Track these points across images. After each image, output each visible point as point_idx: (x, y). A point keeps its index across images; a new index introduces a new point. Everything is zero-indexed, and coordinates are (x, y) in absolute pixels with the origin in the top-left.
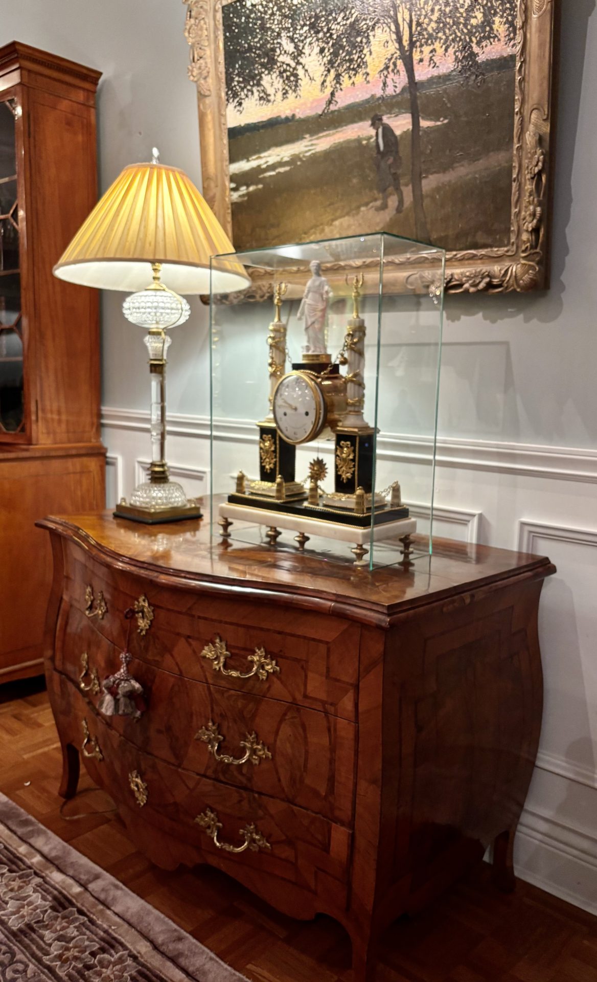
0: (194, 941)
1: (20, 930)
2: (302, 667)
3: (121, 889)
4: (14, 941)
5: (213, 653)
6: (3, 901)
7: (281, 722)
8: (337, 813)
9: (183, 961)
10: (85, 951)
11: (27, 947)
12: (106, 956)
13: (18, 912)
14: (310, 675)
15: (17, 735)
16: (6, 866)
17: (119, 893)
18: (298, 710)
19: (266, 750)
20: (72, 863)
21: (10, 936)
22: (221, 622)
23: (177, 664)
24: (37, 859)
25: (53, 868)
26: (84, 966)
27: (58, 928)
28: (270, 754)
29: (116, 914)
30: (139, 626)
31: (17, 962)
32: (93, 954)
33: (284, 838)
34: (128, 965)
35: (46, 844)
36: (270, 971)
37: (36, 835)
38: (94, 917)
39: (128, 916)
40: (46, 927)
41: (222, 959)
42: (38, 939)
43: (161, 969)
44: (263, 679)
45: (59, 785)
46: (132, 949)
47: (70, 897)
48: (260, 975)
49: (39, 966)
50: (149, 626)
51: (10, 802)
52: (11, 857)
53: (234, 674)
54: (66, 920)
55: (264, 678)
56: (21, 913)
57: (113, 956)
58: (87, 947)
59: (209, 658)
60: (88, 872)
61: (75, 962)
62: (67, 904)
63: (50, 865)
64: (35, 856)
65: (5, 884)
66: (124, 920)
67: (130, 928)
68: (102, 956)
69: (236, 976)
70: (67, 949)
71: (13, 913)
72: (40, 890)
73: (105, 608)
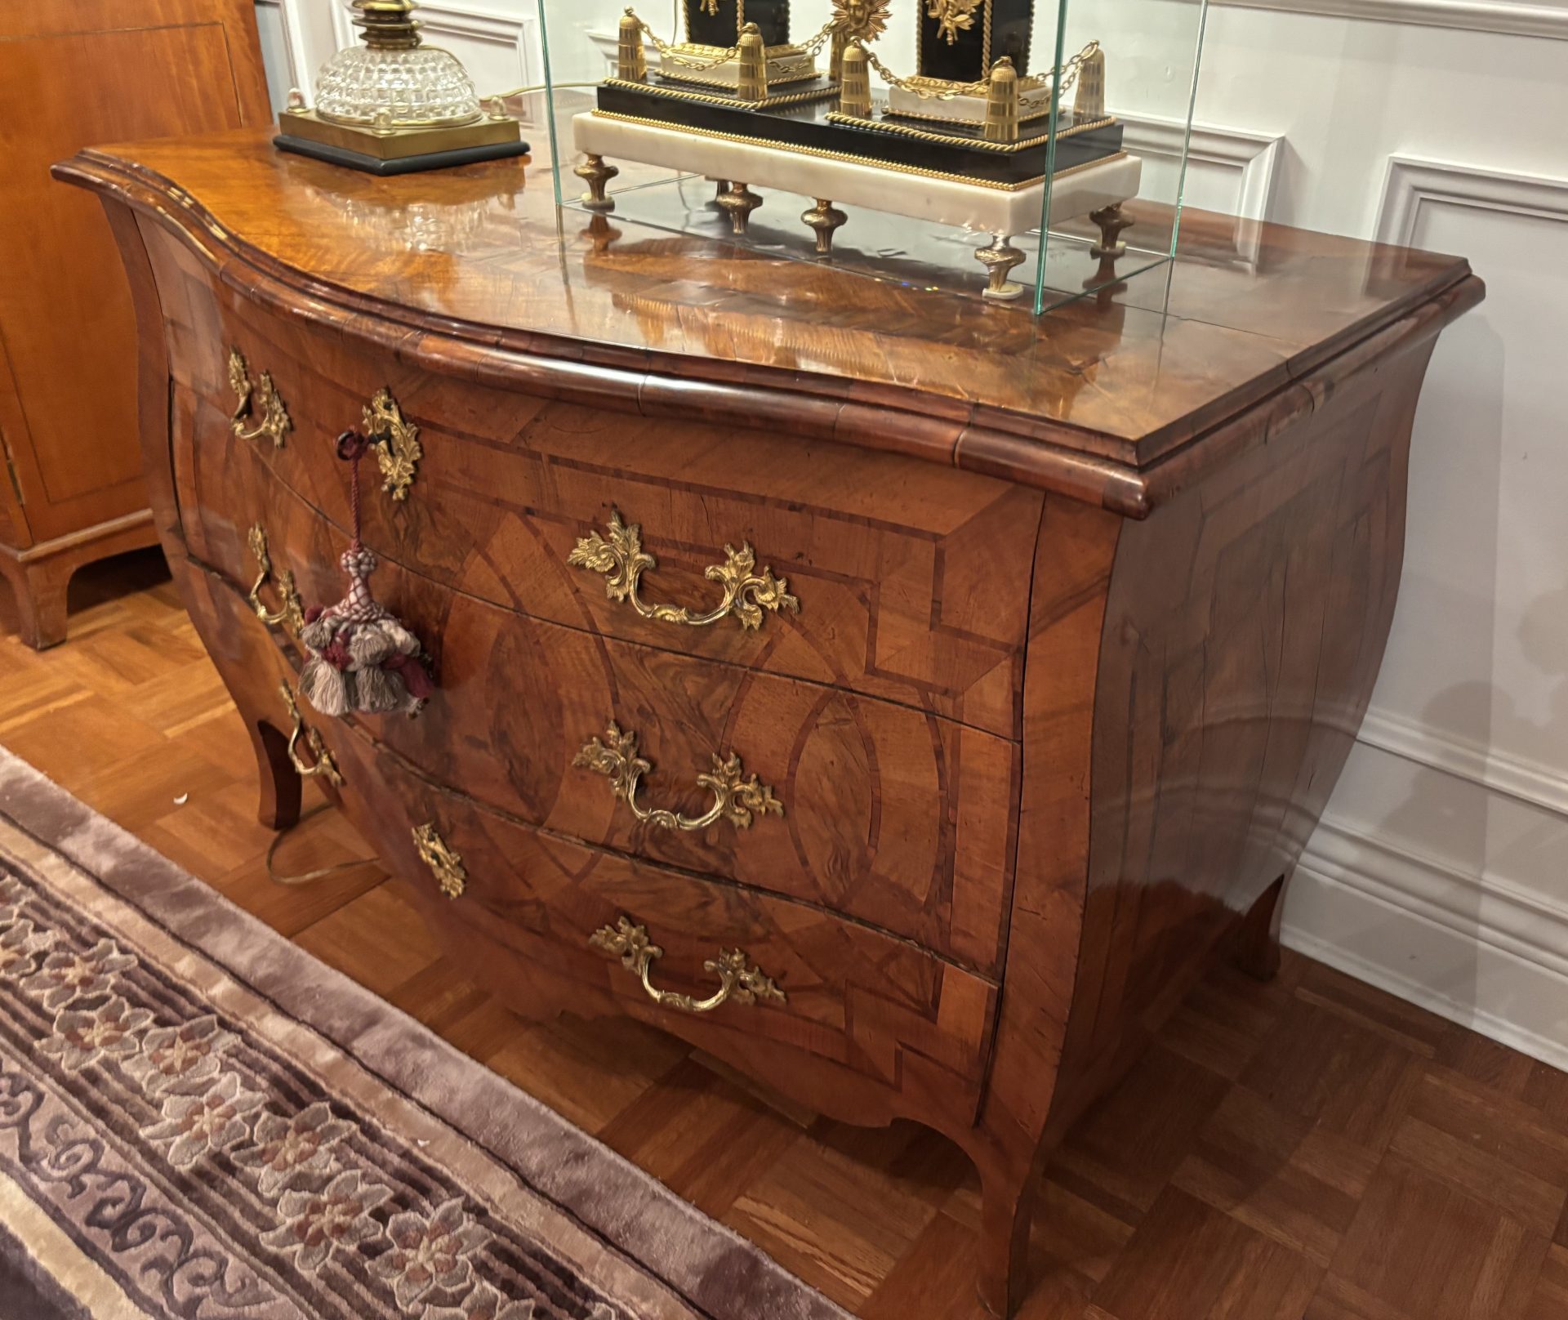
0: (611, 1155)
1: (199, 1172)
2: (863, 599)
3: (433, 1046)
4: (186, 1201)
5: (603, 556)
6: (150, 1102)
7: (806, 729)
8: (958, 942)
9: (592, 1212)
10: (361, 1209)
11: (218, 1214)
12: (411, 1216)
13: (188, 1124)
14: (883, 617)
15: (143, 681)
16: (148, 1012)
17: (427, 1056)
18: (851, 702)
19: (768, 795)
20: (308, 990)
21: (174, 1190)
22: (618, 474)
23: (503, 579)
24: (223, 987)
25: (265, 1007)
26: (359, 1248)
27: (290, 1157)
28: (778, 804)
29: (425, 1108)
30: (385, 476)
31: (196, 1255)
32: (381, 1215)
33: (818, 980)
34: (466, 1234)
35: (241, 947)
36: (788, 1209)
37: (214, 926)
38: (375, 1121)
39: (453, 1111)
40: (261, 1157)
41: (679, 1194)
42: (243, 1191)
43: (544, 1234)
44: (751, 627)
45: (258, 799)
46: (472, 1193)
47: (312, 1076)
48: (767, 1222)
49: (253, 1259)
50: (412, 476)
51: (144, 848)
52: (160, 986)
53: (671, 614)
54: (306, 1135)
55: (756, 623)
56: (196, 1128)
57: (428, 1216)
58: (363, 1198)
59: (593, 569)
60: (350, 1009)
61: (338, 1239)
62: (305, 1094)
63: (257, 1000)
64: (217, 981)
65: (150, 1057)
66: (445, 1121)
67: (461, 1141)
68: (402, 1217)
69: (715, 1234)
70: (317, 1208)
71: (176, 1130)
72: (238, 1065)
73: (285, 417)
